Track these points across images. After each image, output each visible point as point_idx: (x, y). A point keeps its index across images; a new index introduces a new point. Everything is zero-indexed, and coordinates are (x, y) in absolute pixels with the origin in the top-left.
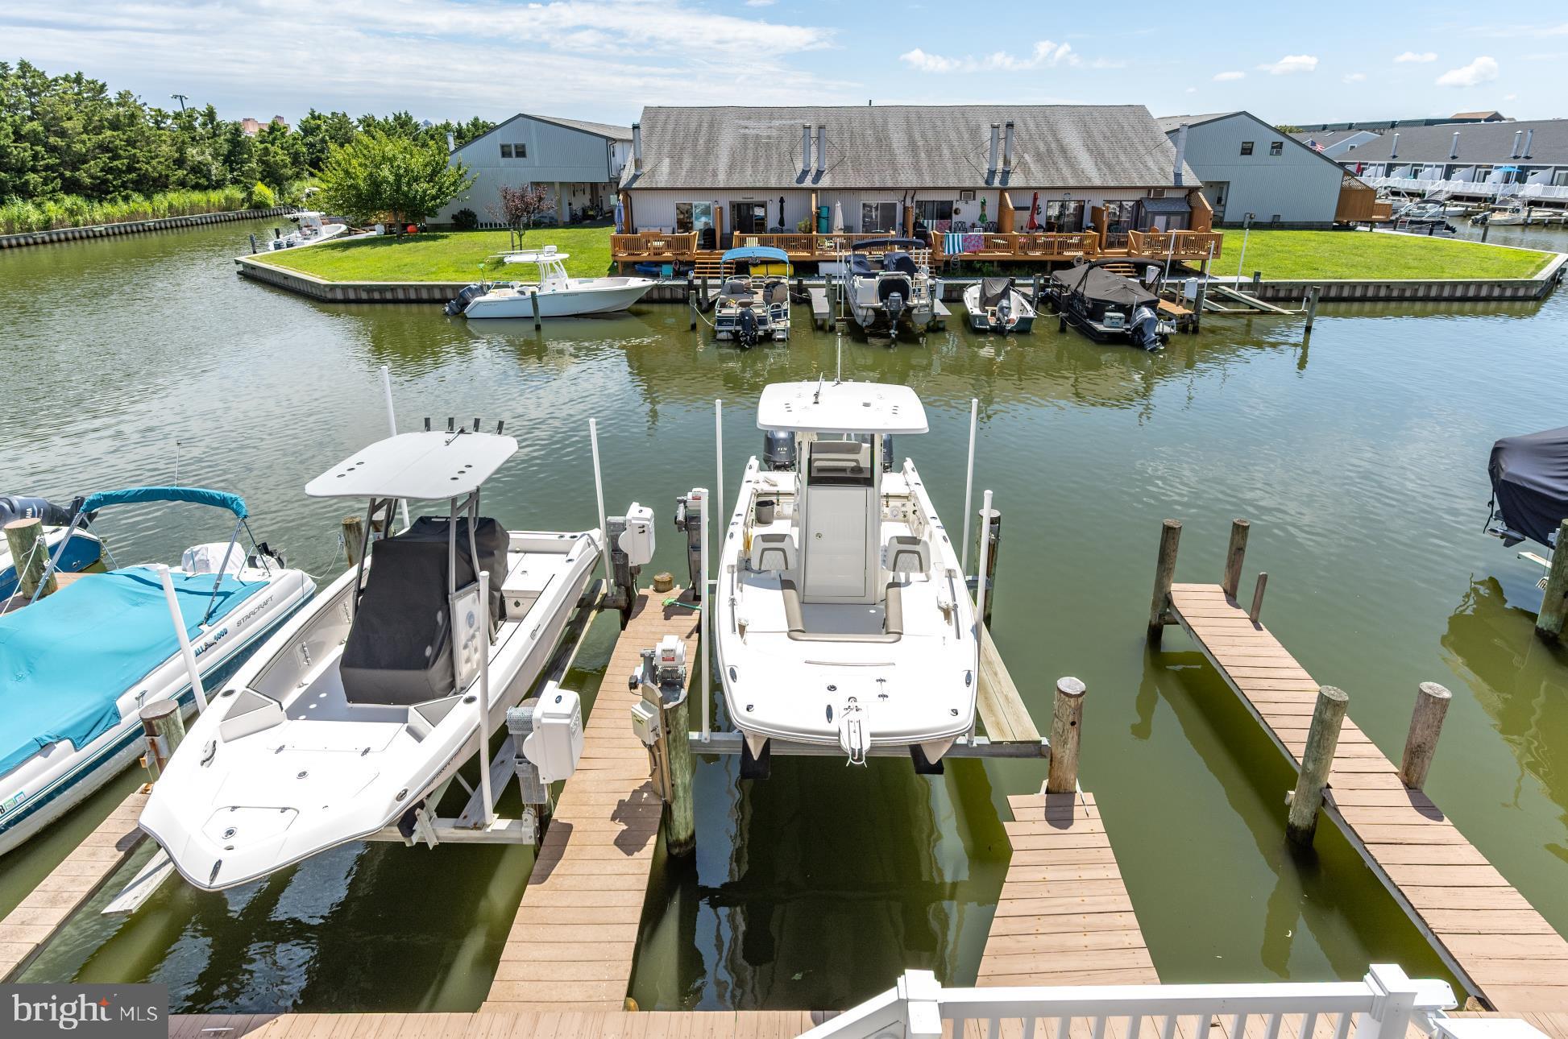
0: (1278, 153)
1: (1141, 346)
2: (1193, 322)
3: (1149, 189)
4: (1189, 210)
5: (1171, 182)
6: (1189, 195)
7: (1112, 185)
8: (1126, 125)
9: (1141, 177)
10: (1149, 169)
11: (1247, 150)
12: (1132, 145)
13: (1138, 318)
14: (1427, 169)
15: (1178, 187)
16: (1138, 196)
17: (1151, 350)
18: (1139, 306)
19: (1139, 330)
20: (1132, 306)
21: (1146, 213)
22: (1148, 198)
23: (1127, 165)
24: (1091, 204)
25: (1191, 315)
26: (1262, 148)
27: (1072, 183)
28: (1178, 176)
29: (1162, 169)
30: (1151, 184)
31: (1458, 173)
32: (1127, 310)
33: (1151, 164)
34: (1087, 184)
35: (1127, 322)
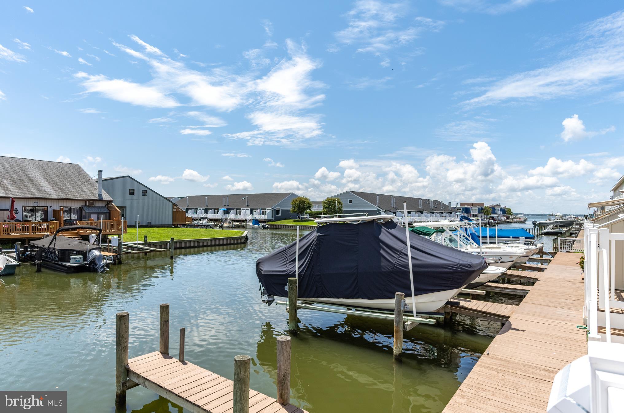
0: (146, 195)
1: (96, 271)
2: (118, 259)
3: (86, 201)
4: (108, 211)
5: (97, 198)
6: (107, 205)
7: (64, 198)
8: (68, 171)
9: (81, 195)
10: (84, 192)
11: (132, 193)
12: (73, 181)
13: (91, 256)
14: (200, 210)
15: (101, 200)
16: (80, 204)
17: (102, 272)
18: (90, 251)
19: (93, 262)
20: (87, 251)
21: (86, 212)
22: (86, 206)
23: (72, 189)
24: (52, 208)
25: (117, 256)
26: (138, 192)
27: (38, 195)
28: (100, 195)
29: (91, 192)
30: (86, 198)
31: (209, 211)
32: (85, 254)
33: (85, 189)
34: (48, 197)
35: (85, 260)
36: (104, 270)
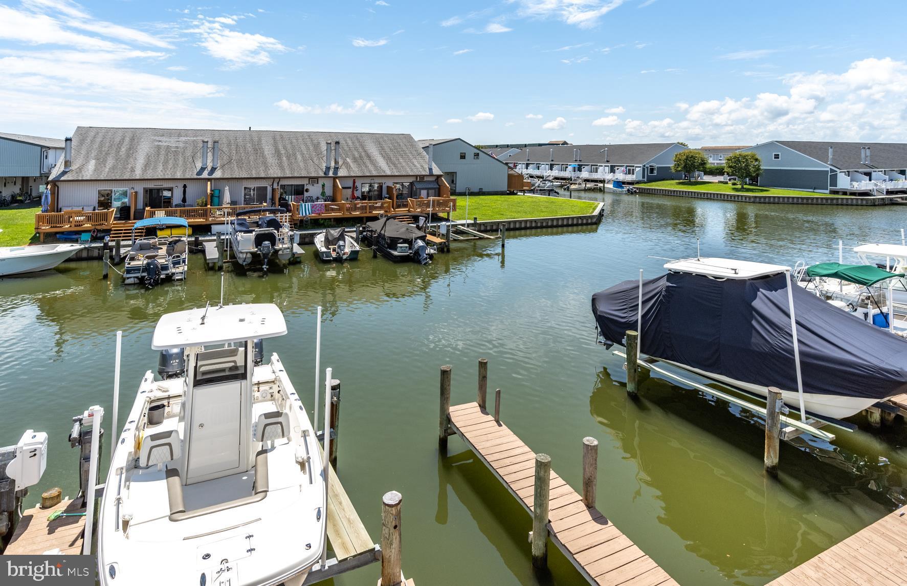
0: (478, 158)
1: (419, 262)
2: (446, 246)
3: (416, 176)
4: (438, 187)
5: (427, 173)
6: (437, 179)
7: (397, 174)
8: (401, 144)
9: (412, 170)
10: (415, 166)
11: (463, 157)
12: (405, 154)
13: (416, 246)
14: (543, 166)
15: (431, 175)
16: (411, 180)
17: (425, 264)
18: (416, 239)
19: (417, 253)
20: (412, 240)
21: (416, 188)
22: (416, 181)
23: (404, 164)
24: (386, 185)
25: (445, 243)
26: (470, 156)
27: (375, 173)
28: (430, 169)
29: (422, 166)
30: (417, 173)
31: (555, 167)
32: (410, 242)
33: (416, 163)
34: (383, 174)
35: (410, 248)
36: (426, 263)
